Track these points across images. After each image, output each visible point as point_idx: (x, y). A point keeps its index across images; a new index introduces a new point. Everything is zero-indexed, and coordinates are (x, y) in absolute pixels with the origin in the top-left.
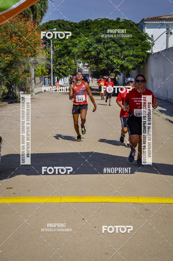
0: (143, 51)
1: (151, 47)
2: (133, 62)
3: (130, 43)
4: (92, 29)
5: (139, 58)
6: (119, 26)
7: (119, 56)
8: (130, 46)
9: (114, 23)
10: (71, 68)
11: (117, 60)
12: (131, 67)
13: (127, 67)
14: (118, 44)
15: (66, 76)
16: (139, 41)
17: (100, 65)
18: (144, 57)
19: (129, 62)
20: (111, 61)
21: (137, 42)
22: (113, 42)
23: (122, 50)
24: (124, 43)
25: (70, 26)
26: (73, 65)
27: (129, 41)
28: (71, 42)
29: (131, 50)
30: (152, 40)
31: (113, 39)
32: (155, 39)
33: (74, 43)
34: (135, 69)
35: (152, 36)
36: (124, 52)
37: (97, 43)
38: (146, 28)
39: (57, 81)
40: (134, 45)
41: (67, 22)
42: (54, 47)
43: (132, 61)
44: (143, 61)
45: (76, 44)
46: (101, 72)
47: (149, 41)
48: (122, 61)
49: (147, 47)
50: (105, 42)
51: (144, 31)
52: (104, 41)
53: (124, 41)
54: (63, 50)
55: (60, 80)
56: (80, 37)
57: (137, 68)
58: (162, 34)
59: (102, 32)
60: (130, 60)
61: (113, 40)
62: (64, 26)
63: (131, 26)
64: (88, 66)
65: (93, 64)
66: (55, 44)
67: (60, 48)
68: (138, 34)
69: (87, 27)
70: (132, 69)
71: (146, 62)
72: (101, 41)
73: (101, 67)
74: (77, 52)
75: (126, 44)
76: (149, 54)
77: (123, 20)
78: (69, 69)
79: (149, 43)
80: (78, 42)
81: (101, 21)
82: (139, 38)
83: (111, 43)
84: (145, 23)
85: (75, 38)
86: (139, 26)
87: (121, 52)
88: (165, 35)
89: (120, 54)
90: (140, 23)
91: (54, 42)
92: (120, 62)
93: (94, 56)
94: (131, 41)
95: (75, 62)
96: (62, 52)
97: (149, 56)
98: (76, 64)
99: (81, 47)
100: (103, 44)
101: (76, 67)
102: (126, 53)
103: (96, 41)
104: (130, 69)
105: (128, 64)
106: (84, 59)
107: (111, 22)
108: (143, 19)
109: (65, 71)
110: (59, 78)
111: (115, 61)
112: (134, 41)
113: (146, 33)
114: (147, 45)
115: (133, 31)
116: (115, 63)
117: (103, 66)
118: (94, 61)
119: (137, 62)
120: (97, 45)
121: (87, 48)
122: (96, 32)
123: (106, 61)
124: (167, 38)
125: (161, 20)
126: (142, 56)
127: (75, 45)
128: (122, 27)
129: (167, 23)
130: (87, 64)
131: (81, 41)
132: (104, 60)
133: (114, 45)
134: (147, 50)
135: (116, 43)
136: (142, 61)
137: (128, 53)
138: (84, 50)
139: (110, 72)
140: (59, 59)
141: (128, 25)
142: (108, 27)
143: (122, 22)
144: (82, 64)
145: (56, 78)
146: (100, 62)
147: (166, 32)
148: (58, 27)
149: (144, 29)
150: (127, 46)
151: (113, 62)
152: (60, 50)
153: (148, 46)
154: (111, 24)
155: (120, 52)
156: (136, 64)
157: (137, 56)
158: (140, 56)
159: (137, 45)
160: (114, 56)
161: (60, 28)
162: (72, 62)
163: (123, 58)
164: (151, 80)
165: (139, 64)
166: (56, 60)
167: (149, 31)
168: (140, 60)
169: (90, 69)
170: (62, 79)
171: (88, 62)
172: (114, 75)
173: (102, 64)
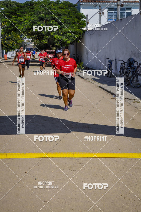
0: (79, 29)
1: (86, 25)
2: (71, 38)
3: (69, 22)
4: (35, 9)
5: (76, 34)
6: (58, 6)
7: (59, 32)
8: (68, 24)
9: (55, 4)
10: (17, 43)
11: (57, 36)
12: (69, 42)
13: (66, 42)
14: (58, 22)
15: (13, 49)
16: (76, 20)
17: (43, 41)
18: (80, 34)
19: (68, 38)
20: (52, 37)
21: (74, 20)
22: (53, 21)
23: (62, 27)
24: (63, 22)
25: (16, 6)
26: (20, 40)
27: (68, 20)
28: (17, 20)
29: (69, 27)
30: (87, 19)
31: (54, 17)
32: (89, 18)
33: (19, 21)
34: (73, 44)
35: (87, 15)
36: (63, 29)
37: (39, 21)
38: (82, 8)
39: (5, 54)
40: (72, 23)
41: (13, 2)
42: (3, 24)
43: (70, 36)
44: (80, 37)
45: (22, 22)
46: (44, 46)
47: (84, 19)
48: (62, 37)
49: (82, 25)
50: (47, 20)
51: (80, 11)
52: (45, 19)
53: (63, 19)
54: (10, 27)
55: (8, 53)
56: (25, 16)
57: (74, 43)
58: (96, 14)
59: (44, 12)
60: (69, 36)
61: (54, 19)
62: (11, 6)
63: (69, 7)
64: (32, 41)
65: (36, 39)
66: (3, 21)
67: (8, 25)
68: (75, 14)
69: (31, 7)
70: (70, 44)
71: (82, 38)
72: (43, 19)
73: (44, 42)
74: (23, 29)
75: (65, 22)
76: (84, 31)
77: (62, 1)
78: (16, 44)
79: (85, 22)
80: (23, 20)
81: (43, 2)
82: (76, 17)
83: (52, 21)
84: (81, 5)
85: (20, 16)
86: (76, 7)
87: (61, 29)
88: (98, 14)
89: (60, 30)
90: (76, 4)
91: (3, 20)
92: (59, 37)
93: (37, 32)
94: (69, 20)
95: (21, 37)
96: (9, 29)
97: (84, 33)
98: (22, 40)
99: (26, 25)
100: (45, 22)
101: (21, 42)
102: (65, 30)
103: (39, 20)
104: (69, 44)
105: (67, 39)
106: (28, 35)
107: (52, 3)
108: (79, 1)
109: (13, 45)
110: (7, 51)
111: (55, 37)
112: (72, 20)
113: (82, 13)
114: (82, 23)
115: (70, 11)
116: (55, 39)
117: (46, 41)
118: (37, 36)
119: (75, 38)
120: (39, 23)
121: (31, 26)
122: (39, 12)
123: (47, 37)
124: (100, 17)
125: (94, 2)
126: (79, 32)
127: (20, 23)
128: (61, 8)
129: (100, 5)
130: (31, 39)
131: (25, 20)
132: (46, 36)
133: (55, 23)
134: (83, 27)
135: (56, 21)
136: (78, 37)
137: (66, 30)
138: (28, 27)
139: (51, 46)
140: (7, 34)
141: (67, 6)
142: (49, 8)
143: (61, 3)
144: (27, 39)
145: (5, 51)
146: (43, 38)
147: (99, 12)
148: (6, 7)
149: (80, 9)
150: (66, 24)
151: (53, 38)
152: (8, 27)
153: (84, 24)
154: (52, 5)
155: (59, 29)
156: (73, 40)
157: (74, 33)
158: (76, 33)
159: (74, 23)
160: (55, 33)
161: (8, 8)
162: (18, 38)
163: (62, 34)
164: (86, 53)
165: (76, 39)
166: (5, 35)
167: (84, 11)
168: (77, 36)
169: (34, 44)
170: (10, 52)
171: (32, 38)
172: (54, 49)
173: (45, 39)
